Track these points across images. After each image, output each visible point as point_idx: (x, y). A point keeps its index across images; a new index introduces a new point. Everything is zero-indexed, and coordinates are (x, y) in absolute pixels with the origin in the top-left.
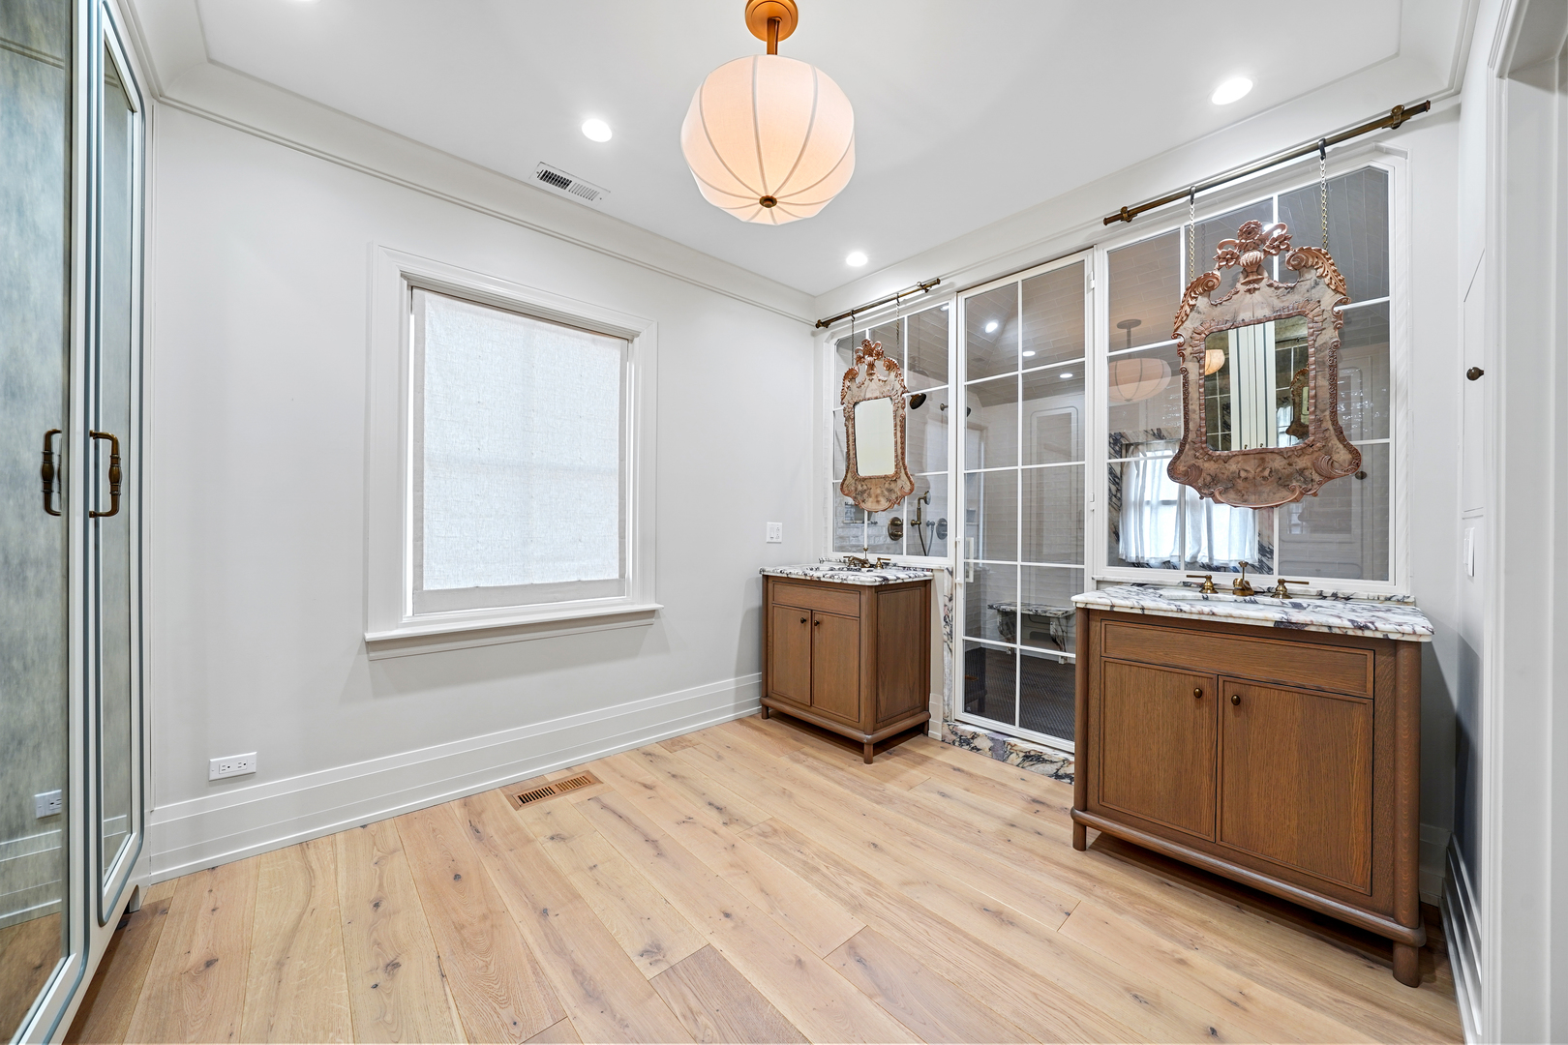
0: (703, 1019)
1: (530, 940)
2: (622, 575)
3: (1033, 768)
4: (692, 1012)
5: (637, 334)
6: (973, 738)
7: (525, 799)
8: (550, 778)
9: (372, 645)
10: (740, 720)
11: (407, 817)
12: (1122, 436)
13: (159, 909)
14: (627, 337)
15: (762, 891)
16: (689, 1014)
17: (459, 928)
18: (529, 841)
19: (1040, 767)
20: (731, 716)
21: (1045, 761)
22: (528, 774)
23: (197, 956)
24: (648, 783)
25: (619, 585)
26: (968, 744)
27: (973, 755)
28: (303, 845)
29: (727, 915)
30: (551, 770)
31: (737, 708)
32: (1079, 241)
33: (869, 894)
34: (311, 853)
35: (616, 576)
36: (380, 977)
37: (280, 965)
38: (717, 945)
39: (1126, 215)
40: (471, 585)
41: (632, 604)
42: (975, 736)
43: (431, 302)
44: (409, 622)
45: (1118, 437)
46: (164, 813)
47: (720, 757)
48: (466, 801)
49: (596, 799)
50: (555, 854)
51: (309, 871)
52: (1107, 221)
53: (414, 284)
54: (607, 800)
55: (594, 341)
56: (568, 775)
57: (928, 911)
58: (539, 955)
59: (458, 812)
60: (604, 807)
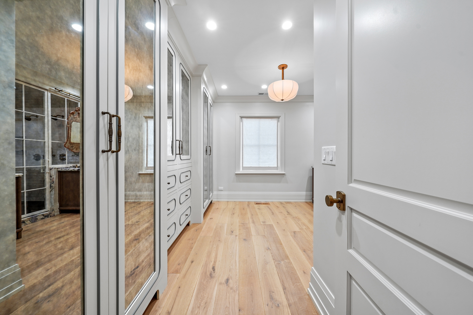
1: (249, 217)
2: (278, 166)
4: (265, 229)
5: (280, 117)
7: (257, 204)
8: (262, 202)
9: (236, 174)
10: (306, 202)
11: (240, 202)
13: (214, 203)
14: (278, 118)
15: (286, 222)
17: (242, 213)
18: (255, 208)
20: (304, 201)
22: (258, 201)
23: (217, 207)
24: (278, 206)
25: (277, 168)
28: (228, 202)
29: (278, 223)
30: (263, 201)
31: (306, 199)
33: (306, 229)
34: (228, 203)
35: (276, 166)
36: (232, 214)
37: (223, 210)
38: (273, 224)
40: (250, 166)
41: (279, 172)
43: (244, 120)
44: (241, 171)
46: (215, 193)
47: (296, 206)
48: (248, 202)
49: (268, 206)
50: (258, 211)
51: (228, 204)
53: (242, 117)
54: (269, 207)
55: (271, 120)
56: (265, 203)
58: (249, 218)
59: (247, 203)
60: (268, 207)
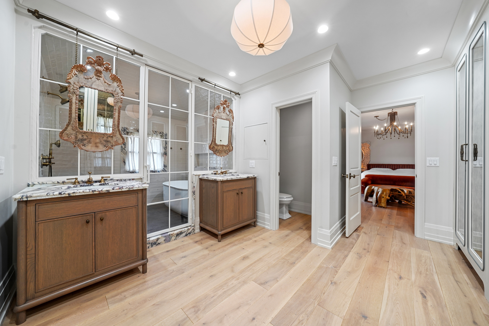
0: (301, 318)
3: (179, 238)
4: (299, 322)
6: (157, 241)
12: (127, 129)
15: (238, 308)
16: (301, 323)
19: (182, 236)
21: (183, 233)
26: (155, 244)
27: (158, 246)
29: (253, 319)
32: (190, 78)
33: (238, 279)
39: (202, 80)
42: (158, 239)
45: (125, 129)
52: (199, 78)
57: (245, 268)
